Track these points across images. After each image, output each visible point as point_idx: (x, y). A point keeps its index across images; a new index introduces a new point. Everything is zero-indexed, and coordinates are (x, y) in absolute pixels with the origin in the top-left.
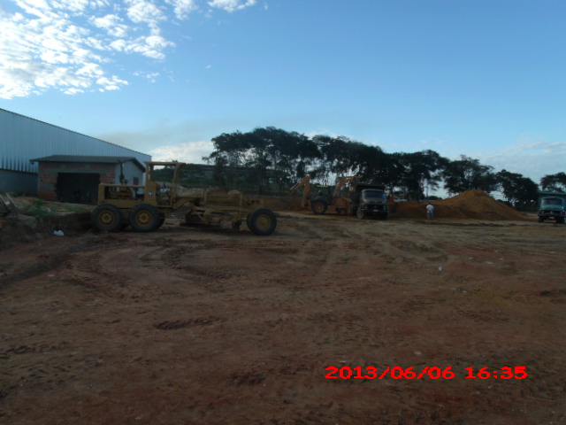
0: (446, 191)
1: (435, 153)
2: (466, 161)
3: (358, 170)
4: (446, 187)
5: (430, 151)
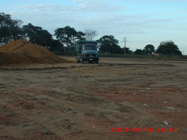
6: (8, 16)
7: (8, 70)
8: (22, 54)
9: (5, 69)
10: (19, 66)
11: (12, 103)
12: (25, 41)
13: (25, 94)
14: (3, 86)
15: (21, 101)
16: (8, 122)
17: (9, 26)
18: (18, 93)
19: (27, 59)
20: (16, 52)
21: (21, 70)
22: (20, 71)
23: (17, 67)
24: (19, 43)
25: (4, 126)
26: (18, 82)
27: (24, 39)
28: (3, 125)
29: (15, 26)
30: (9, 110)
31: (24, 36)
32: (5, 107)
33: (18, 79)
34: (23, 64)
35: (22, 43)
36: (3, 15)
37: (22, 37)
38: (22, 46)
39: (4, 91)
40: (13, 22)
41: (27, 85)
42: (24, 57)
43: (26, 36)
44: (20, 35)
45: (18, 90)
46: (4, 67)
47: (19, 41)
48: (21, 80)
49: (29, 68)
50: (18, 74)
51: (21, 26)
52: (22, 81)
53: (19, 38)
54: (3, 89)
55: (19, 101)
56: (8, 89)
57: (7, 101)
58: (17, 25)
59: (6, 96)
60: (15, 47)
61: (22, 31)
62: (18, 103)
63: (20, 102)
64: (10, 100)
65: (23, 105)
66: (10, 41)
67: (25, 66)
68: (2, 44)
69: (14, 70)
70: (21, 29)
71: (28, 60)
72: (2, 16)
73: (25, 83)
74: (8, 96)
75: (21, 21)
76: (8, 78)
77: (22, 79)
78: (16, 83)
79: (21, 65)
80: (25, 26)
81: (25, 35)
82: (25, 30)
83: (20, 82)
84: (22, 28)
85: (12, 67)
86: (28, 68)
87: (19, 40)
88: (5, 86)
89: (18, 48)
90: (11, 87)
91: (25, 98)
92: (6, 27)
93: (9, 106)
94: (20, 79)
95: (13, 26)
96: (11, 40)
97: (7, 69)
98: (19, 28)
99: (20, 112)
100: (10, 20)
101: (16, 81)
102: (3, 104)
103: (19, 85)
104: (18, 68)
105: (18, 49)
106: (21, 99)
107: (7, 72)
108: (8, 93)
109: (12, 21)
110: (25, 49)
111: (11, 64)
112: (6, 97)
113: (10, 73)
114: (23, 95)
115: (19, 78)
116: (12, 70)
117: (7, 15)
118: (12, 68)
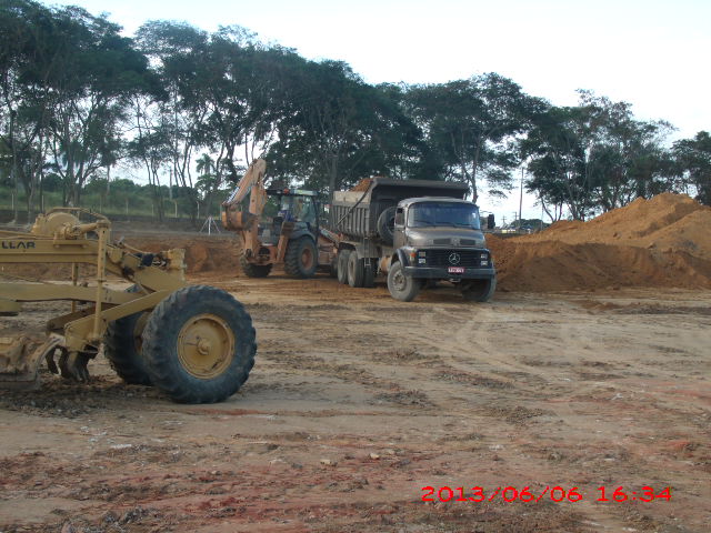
0: (533, 197)
1: (507, 82)
2: (593, 108)
3: (274, 136)
4: (532, 186)
5: (494, 78)
6: (622, 106)
7: (619, 312)
8: (670, 251)
9: (610, 306)
10: (660, 298)
11: (652, 442)
12: (684, 201)
13: (699, 411)
14: (607, 370)
15: (685, 436)
16: (646, 518)
17: (622, 144)
18: (670, 404)
19: (692, 272)
20: (648, 241)
21: (668, 313)
22: (666, 316)
23: (650, 301)
24: (658, 207)
25: (630, 529)
26: (661, 358)
27: (676, 192)
28: (630, 526)
29: (645, 143)
30: (644, 468)
31: (677, 181)
32: (625, 455)
33: (661, 348)
34: (675, 289)
35: (672, 209)
36: (603, 105)
37: (668, 185)
38: (670, 219)
39: (612, 390)
40: (640, 127)
41: (697, 373)
42: (680, 262)
43: (685, 181)
44: (663, 176)
45: (667, 393)
46: (605, 300)
47: (659, 201)
48: (674, 351)
49: (700, 304)
50: (660, 329)
51: (666, 143)
52: (678, 357)
53: (657, 188)
54: (610, 384)
55: (677, 436)
56: (628, 385)
57: (632, 432)
58: (653, 140)
59: (625, 412)
60: (644, 225)
61: (672, 162)
62: (673, 444)
63: (683, 440)
64: (642, 430)
65: (694, 453)
66: (621, 201)
67: (682, 297)
68: (593, 213)
69: (640, 313)
70: (666, 155)
71: (695, 275)
72: (599, 109)
73: (690, 364)
74: (634, 413)
75: (668, 125)
76: (621, 341)
77: (677, 348)
78: (654, 364)
79: (666, 293)
80: (685, 143)
81: (681, 175)
82: (684, 157)
83: (668, 359)
84: (670, 151)
85: (636, 301)
86: (693, 304)
87: (658, 199)
88: (615, 373)
89: (654, 227)
90: (637, 378)
91: (700, 426)
92: (610, 149)
93: (640, 453)
94: (668, 350)
95: (637, 144)
96: (626, 197)
97: (616, 306)
98: (658, 152)
99: (686, 481)
100: (628, 121)
101: (653, 356)
102: (616, 441)
103: (667, 373)
104: (658, 305)
105: (657, 233)
106: (683, 428)
107: (615, 316)
108: (630, 399)
109: (633, 126)
110: (683, 231)
111: (628, 290)
112: (626, 416)
113: (627, 321)
114: (688, 414)
115: (666, 346)
116: (633, 313)
117: (617, 106)
118: (632, 305)
